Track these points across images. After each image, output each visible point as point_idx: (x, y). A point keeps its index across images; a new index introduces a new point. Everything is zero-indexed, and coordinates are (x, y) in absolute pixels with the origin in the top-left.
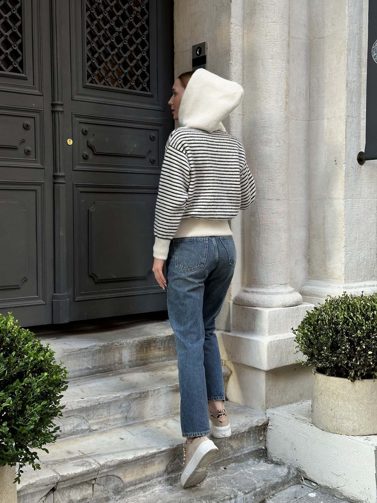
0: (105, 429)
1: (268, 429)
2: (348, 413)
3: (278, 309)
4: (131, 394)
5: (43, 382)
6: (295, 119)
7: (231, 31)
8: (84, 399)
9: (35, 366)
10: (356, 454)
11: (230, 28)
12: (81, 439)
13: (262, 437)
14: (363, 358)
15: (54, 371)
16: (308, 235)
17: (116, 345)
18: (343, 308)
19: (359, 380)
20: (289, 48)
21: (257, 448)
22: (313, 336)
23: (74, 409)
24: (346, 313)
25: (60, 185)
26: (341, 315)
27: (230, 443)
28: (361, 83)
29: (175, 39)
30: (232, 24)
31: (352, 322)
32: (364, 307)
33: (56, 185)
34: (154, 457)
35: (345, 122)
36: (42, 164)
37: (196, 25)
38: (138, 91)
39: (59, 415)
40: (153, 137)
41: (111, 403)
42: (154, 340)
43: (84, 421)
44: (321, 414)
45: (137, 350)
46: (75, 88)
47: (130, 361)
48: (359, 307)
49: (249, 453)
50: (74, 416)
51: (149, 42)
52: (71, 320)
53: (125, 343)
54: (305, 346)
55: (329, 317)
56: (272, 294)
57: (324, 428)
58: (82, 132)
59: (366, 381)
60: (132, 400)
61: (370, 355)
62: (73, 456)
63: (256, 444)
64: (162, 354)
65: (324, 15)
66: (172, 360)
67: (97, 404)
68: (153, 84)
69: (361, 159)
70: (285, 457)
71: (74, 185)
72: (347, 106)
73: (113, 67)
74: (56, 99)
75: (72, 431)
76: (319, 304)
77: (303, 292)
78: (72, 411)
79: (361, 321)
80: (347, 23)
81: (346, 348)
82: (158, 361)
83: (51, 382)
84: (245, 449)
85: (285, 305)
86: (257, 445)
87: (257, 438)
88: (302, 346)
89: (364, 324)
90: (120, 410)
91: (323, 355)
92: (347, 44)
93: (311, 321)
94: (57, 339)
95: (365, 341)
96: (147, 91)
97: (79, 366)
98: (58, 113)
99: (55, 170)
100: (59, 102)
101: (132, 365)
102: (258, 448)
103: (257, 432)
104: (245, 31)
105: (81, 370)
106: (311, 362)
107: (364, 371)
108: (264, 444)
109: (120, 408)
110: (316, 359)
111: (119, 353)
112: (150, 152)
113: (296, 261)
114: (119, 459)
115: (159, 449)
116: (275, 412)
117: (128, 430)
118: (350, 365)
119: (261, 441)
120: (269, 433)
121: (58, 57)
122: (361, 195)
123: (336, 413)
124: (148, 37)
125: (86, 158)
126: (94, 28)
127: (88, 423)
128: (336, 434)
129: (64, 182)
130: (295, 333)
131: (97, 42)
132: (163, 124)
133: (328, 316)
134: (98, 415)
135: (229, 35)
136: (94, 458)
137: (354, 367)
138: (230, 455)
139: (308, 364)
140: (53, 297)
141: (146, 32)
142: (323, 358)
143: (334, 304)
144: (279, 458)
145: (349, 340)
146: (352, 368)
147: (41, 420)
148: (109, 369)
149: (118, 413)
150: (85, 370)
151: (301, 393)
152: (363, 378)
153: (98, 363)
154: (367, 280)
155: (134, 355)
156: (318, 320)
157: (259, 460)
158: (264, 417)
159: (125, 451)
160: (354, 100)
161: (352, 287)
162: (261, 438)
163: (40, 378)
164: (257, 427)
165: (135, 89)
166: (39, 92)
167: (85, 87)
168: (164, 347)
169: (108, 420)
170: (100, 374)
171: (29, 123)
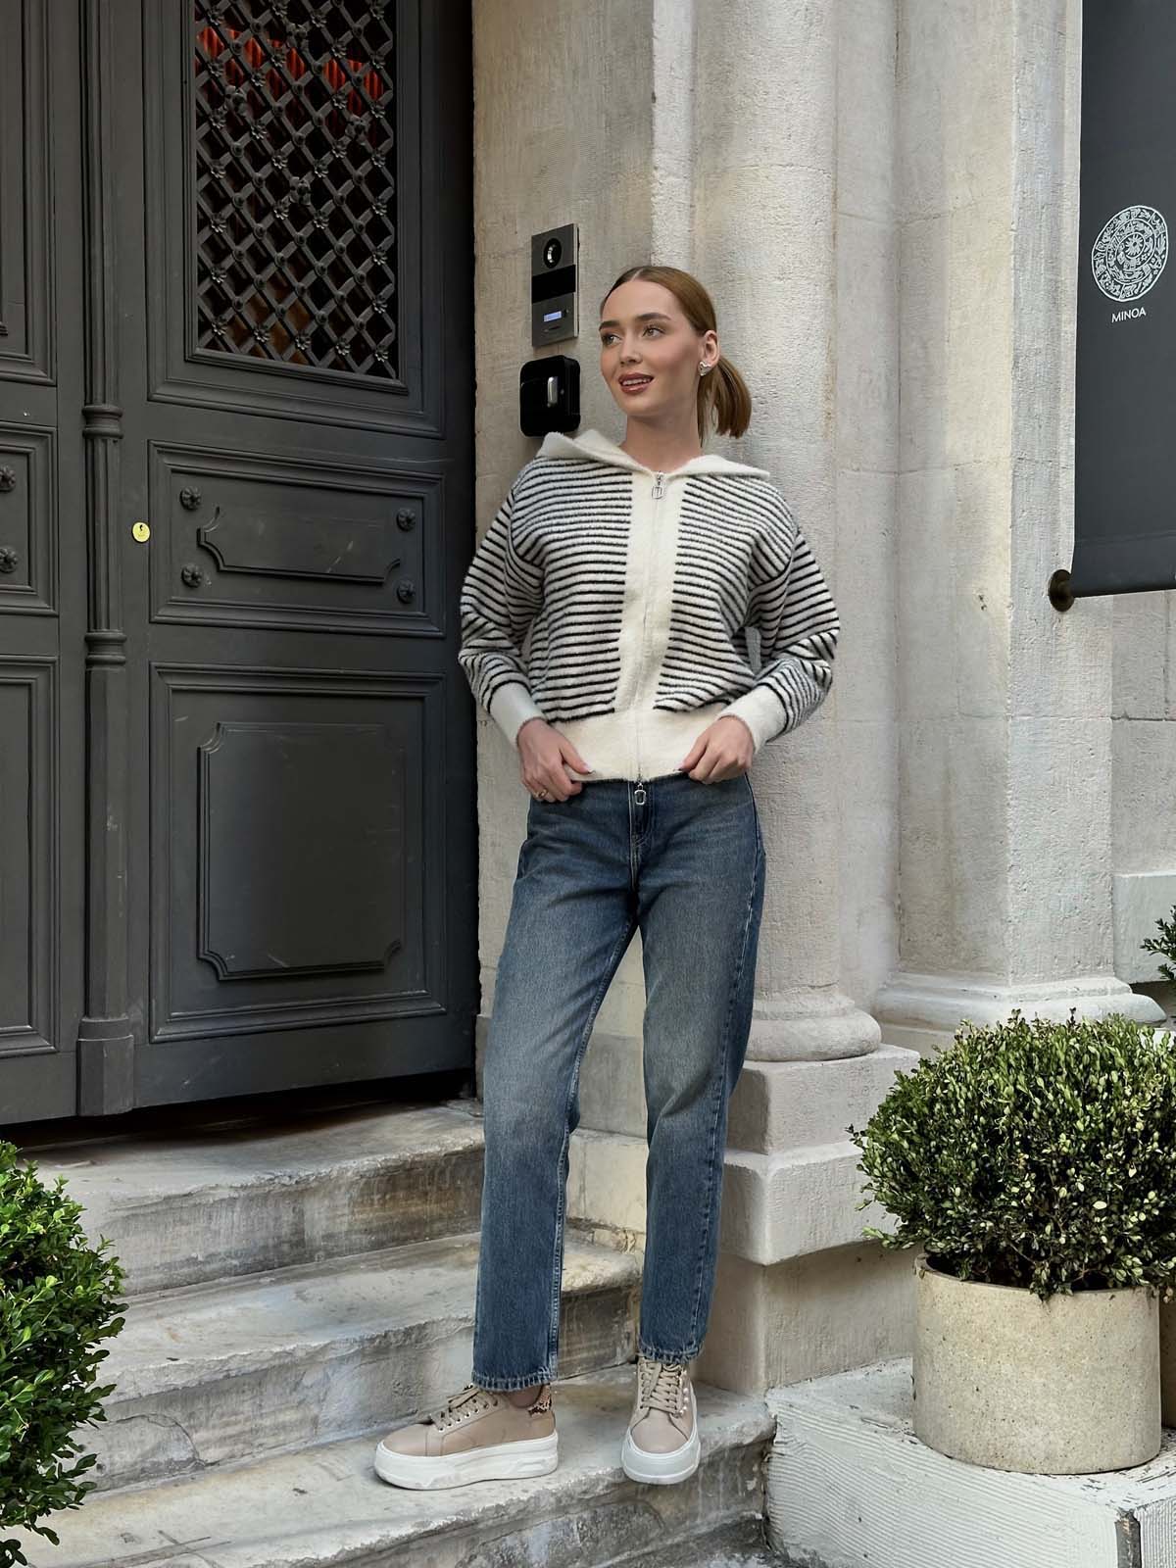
0: (247, 1459)
1: (775, 1455)
2: (1030, 1401)
3: (804, 1065)
4: (333, 1342)
5: (43, 1306)
6: (855, 467)
7: (654, 192)
8: (177, 1363)
9: (16, 1255)
10: (1059, 1534)
11: (649, 183)
12: (168, 1494)
13: (755, 1480)
14: (1077, 1222)
15: (80, 1269)
16: (896, 832)
17: (284, 1185)
18: (1013, 1063)
19: (1064, 1292)
20: (835, 246)
21: (738, 1519)
22: (918, 1153)
23: (144, 1395)
24: (1022, 1079)
25: (108, 668)
26: (1006, 1085)
27: (652, 1503)
28: (1057, 356)
29: (476, 217)
30: (656, 168)
31: (1042, 1107)
32: (1078, 1058)
33: (95, 669)
34: (406, 1551)
35: (1010, 477)
36: (51, 599)
37: (542, 172)
38: (359, 375)
39: (94, 1416)
40: (409, 520)
41: (266, 1375)
42: (408, 1167)
43: (176, 1433)
44: (945, 1406)
45: (351, 1197)
46: (158, 362)
47: (328, 1237)
48: (1063, 1058)
49: (712, 1536)
50: (143, 1416)
51: (395, 224)
52: (140, 1104)
53: (312, 1178)
54: (893, 1184)
55: (969, 1089)
56: (787, 1017)
57: (955, 1452)
58: (182, 499)
59: (1086, 1296)
60: (334, 1362)
61: (1099, 1213)
62: (142, 1549)
63: (737, 1503)
64: (432, 1212)
65: (943, 146)
66: (464, 1231)
67: (221, 1376)
68: (409, 353)
69: (1062, 593)
70: (829, 1547)
71: (155, 672)
72: (1016, 429)
73: (280, 301)
74: (100, 397)
75: (138, 1467)
76: (936, 1049)
77: (881, 1012)
78: (139, 1400)
79: (1069, 1102)
80: (1014, 173)
81: (1023, 1189)
82: (419, 1234)
83: (68, 1306)
84: (699, 1521)
85: (826, 1053)
86: (740, 1507)
87: (739, 1486)
88: (882, 1184)
89: (1079, 1114)
90: (296, 1397)
91: (949, 1212)
92: (1016, 237)
93: (910, 1104)
94: (93, 1164)
95: (1084, 1168)
96: (390, 377)
97: (163, 1252)
98: (105, 441)
99: (93, 621)
100: (109, 407)
101: (336, 1250)
102: (742, 1517)
103: (739, 1464)
104: (697, 192)
105: (169, 1266)
106: (911, 1236)
107: (1080, 1266)
108: (761, 1502)
109: (295, 1390)
110: (927, 1227)
111: (294, 1211)
112: (397, 565)
113: (860, 915)
114: (290, 1559)
115: (422, 1524)
116: (795, 1399)
117: (319, 1461)
118: (1036, 1246)
119: (750, 1494)
120: (777, 1468)
121: (107, 264)
122: (1062, 706)
123: (991, 1403)
124: (392, 206)
125: (191, 582)
126: (221, 175)
127: (189, 1442)
128: (993, 1471)
129: (123, 658)
130: (859, 1143)
131: (231, 220)
132: (440, 479)
133: (964, 1089)
134: (222, 1415)
135: (649, 205)
136: (211, 1557)
137: (1047, 1252)
138: (652, 1540)
139: (901, 1243)
140: (83, 1030)
141: (386, 194)
142: (950, 1224)
143: (985, 1050)
144: (809, 1549)
145: (1032, 1166)
146: (1043, 1254)
147: (34, 1433)
148: (260, 1262)
149: (288, 1405)
150: (182, 1267)
151: (878, 1335)
152: (1078, 1286)
153: (227, 1243)
154: (1083, 973)
155: (343, 1215)
156: (933, 1101)
157: (743, 1556)
158: (761, 1416)
159: (310, 1532)
160: (1039, 408)
161: (1036, 995)
162: (751, 1485)
163: (31, 1295)
164: (738, 1447)
165: (350, 370)
166: (42, 374)
167: (192, 360)
168: (440, 1189)
169: (255, 1431)
170: (233, 1278)
171: (11, 472)
